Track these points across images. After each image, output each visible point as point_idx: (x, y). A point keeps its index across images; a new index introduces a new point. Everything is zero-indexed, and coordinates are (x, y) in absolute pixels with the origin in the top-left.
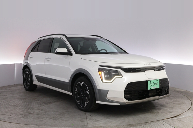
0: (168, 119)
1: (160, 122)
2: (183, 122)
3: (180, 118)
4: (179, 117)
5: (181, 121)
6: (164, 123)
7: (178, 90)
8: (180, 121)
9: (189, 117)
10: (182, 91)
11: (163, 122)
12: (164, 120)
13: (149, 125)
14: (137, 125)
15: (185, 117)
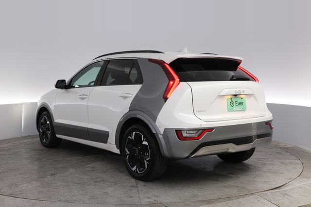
0: (266, 192)
1: (253, 196)
2: (290, 196)
3: (284, 191)
4: (283, 189)
5: (287, 195)
6: (260, 198)
7: (282, 145)
8: (284, 194)
9: (300, 188)
10: (289, 146)
11: (258, 197)
12: (260, 194)
13: (235, 201)
14: (216, 201)
15: (293, 189)
